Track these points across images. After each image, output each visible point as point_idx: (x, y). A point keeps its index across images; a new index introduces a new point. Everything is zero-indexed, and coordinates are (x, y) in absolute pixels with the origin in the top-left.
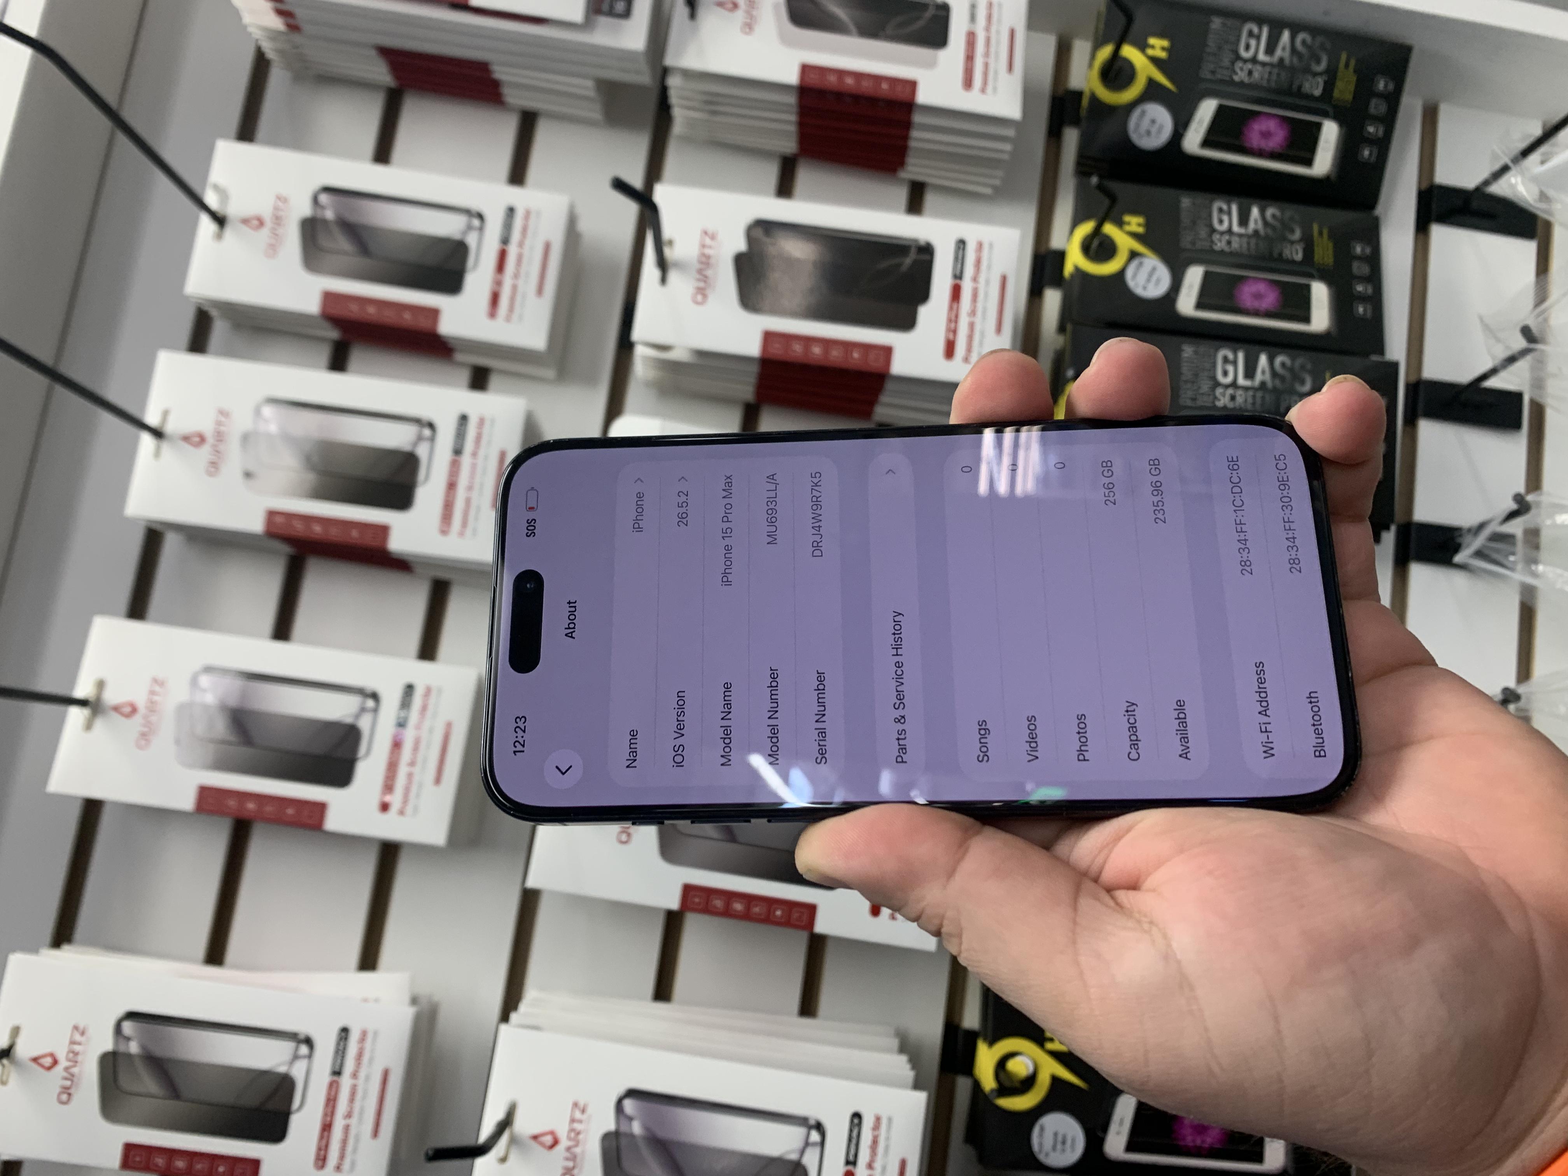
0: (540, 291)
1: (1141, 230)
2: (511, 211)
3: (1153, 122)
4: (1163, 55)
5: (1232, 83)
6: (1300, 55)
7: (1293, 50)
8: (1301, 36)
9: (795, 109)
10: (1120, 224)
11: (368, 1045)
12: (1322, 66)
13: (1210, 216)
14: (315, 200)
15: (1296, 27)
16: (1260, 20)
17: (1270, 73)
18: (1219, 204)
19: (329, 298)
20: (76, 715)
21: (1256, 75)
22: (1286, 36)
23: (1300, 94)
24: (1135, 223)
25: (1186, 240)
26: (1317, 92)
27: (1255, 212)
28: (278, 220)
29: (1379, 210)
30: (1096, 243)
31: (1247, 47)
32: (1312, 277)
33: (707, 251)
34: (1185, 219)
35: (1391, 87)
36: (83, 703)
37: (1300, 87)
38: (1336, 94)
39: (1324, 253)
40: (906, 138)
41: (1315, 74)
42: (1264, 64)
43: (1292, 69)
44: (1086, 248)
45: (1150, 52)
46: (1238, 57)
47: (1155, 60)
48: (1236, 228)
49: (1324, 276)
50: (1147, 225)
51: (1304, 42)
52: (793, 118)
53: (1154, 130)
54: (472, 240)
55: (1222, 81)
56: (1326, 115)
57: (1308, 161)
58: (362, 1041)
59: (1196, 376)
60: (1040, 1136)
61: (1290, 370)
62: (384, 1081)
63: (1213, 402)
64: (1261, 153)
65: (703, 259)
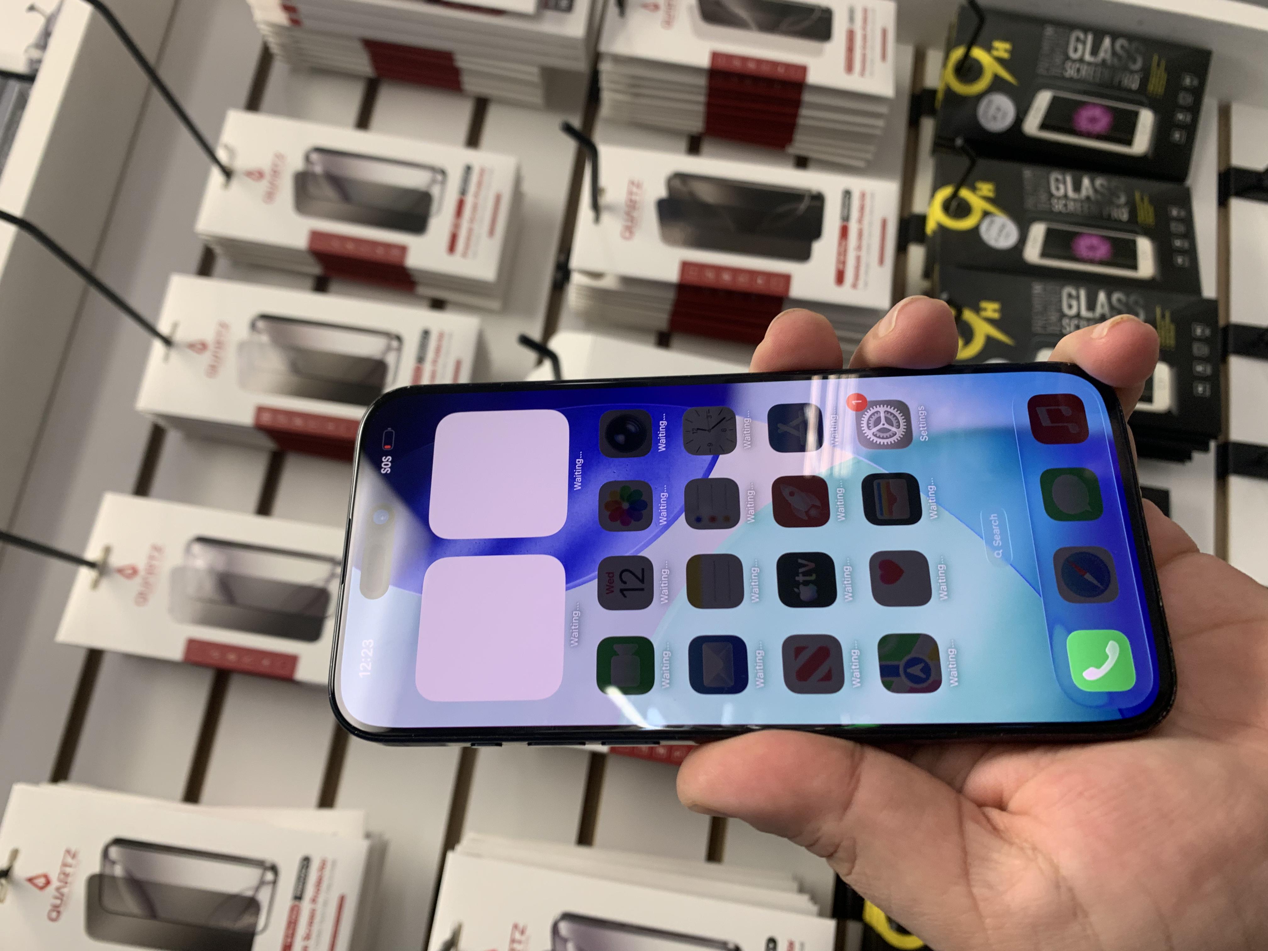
0: (492, 232)
1: (991, 195)
2: (468, 169)
3: (998, 109)
4: (1005, 55)
5: (1063, 78)
6: (1120, 58)
7: (1114, 53)
8: (1120, 42)
9: (704, 91)
10: (973, 189)
11: (326, 874)
12: (1138, 65)
13: (1048, 183)
14: (307, 158)
15: (1115, 36)
16: (1086, 29)
17: (1095, 72)
18: (1055, 175)
19: (316, 236)
20: (85, 575)
21: (1083, 73)
22: (1107, 42)
23: (1119, 87)
24: (986, 189)
25: (1030, 203)
26: (1135, 86)
27: (1086, 182)
28: (275, 173)
29: (1189, 182)
30: (954, 204)
31: (1076, 50)
32: (1137, 233)
33: (634, 197)
34: (1028, 187)
35: (1196, 82)
36: (91, 565)
37: (1120, 82)
38: (1150, 87)
39: (1146, 214)
40: (795, 116)
41: (1132, 72)
42: (1089, 64)
43: (1113, 68)
44: (947, 207)
45: (995, 53)
46: (1068, 58)
47: (1000, 60)
48: (1071, 194)
49: (1147, 232)
50: (997, 190)
51: (1122, 47)
52: (702, 98)
53: (999, 116)
54: (435, 191)
55: (1055, 78)
56: (1142, 104)
57: (1129, 142)
58: (321, 869)
59: (1045, 309)
61: (1126, 305)
62: (340, 907)
63: (1061, 330)
64: (1088, 135)
65: (630, 203)
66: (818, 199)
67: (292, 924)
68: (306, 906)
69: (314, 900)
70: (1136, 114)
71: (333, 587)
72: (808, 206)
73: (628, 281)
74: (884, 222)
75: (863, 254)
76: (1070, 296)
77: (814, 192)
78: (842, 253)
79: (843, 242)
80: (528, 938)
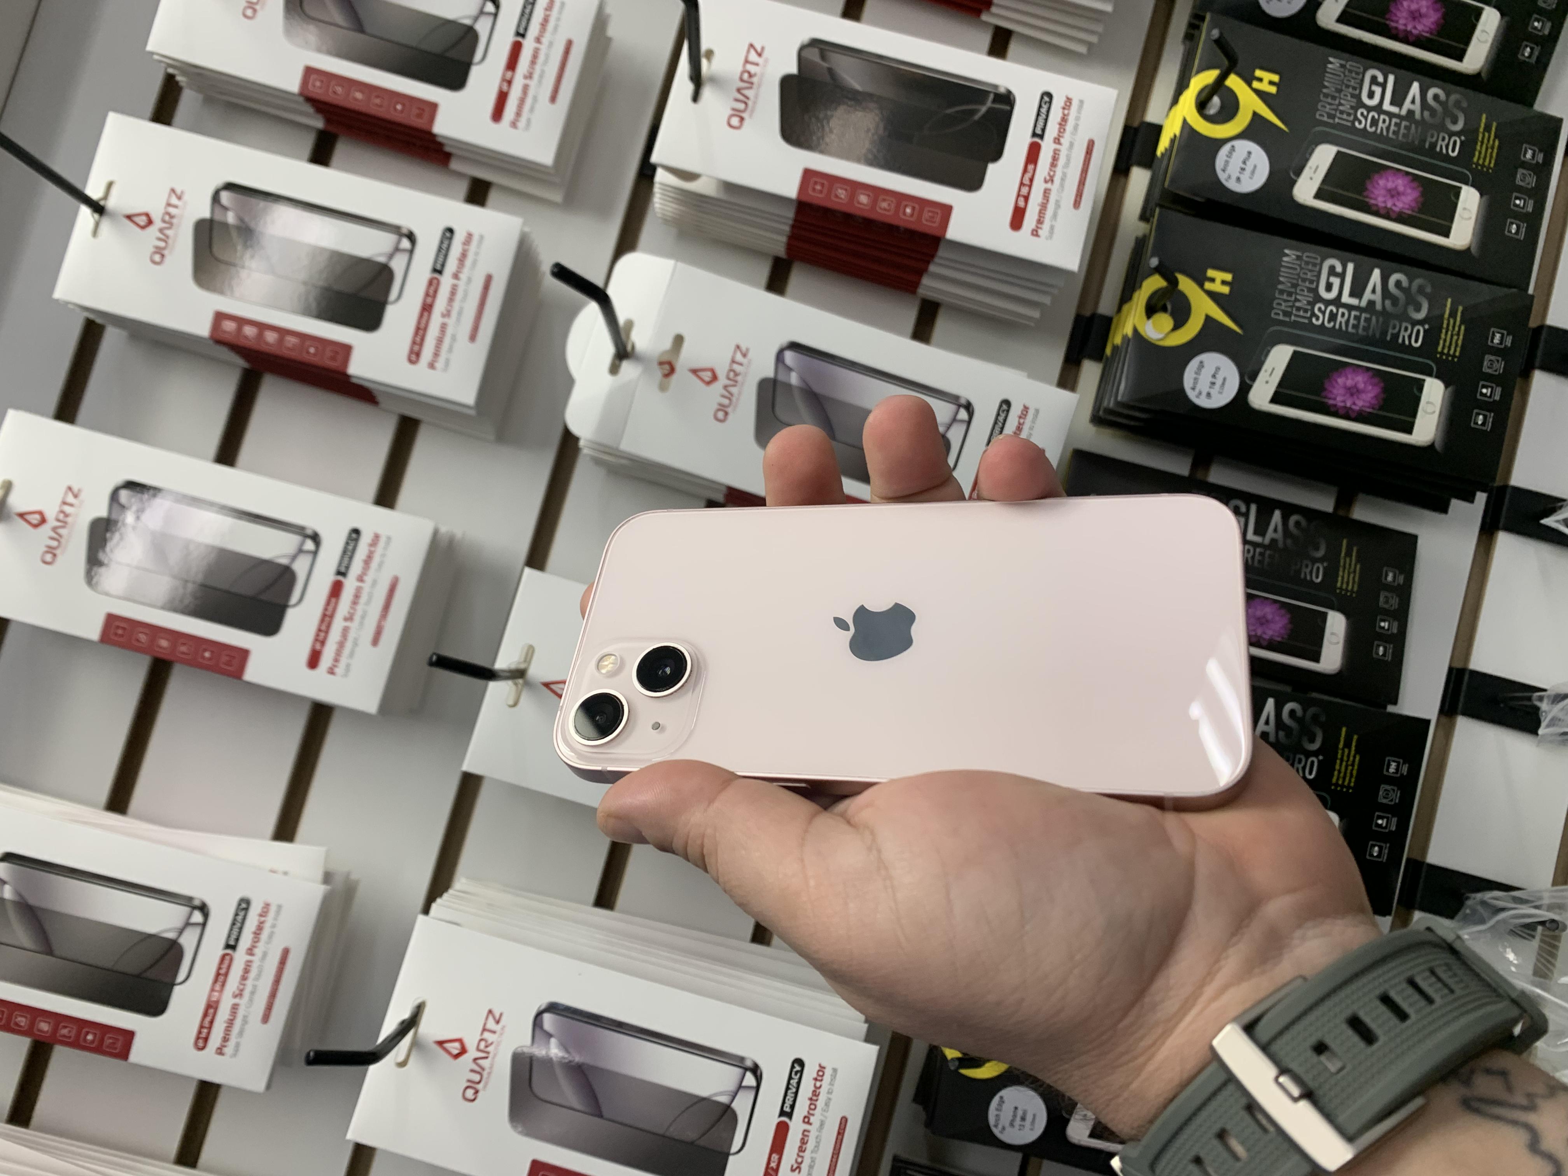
0: (555, 95)
1: (1270, 89)
11: (269, 920)
13: (1360, 85)
18: (1373, 72)
19: (313, 75)
24: (1267, 80)
25: (1324, 110)
32: (1464, 180)
33: (751, 68)
34: (1329, 84)
54: (482, 28)
58: (264, 914)
59: (1295, 286)
60: (999, 1109)
61: (1406, 291)
62: (283, 962)
63: (1310, 319)
64: (1406, 39)
65: (746, 76)
66: (1007, 100)
67: (221, 975)
68: (240, 957)
69: (250, 951)
70: (1478, 12)
71: (300, 567)
72: (990, 111)
73: (730, 187)
74: (1091, 145)
75: (1055, 187)
76: (1332, 271)
77: (1002, 90)
78: (1026, 183)
79: (1031, 167)
80: (503, 1028)
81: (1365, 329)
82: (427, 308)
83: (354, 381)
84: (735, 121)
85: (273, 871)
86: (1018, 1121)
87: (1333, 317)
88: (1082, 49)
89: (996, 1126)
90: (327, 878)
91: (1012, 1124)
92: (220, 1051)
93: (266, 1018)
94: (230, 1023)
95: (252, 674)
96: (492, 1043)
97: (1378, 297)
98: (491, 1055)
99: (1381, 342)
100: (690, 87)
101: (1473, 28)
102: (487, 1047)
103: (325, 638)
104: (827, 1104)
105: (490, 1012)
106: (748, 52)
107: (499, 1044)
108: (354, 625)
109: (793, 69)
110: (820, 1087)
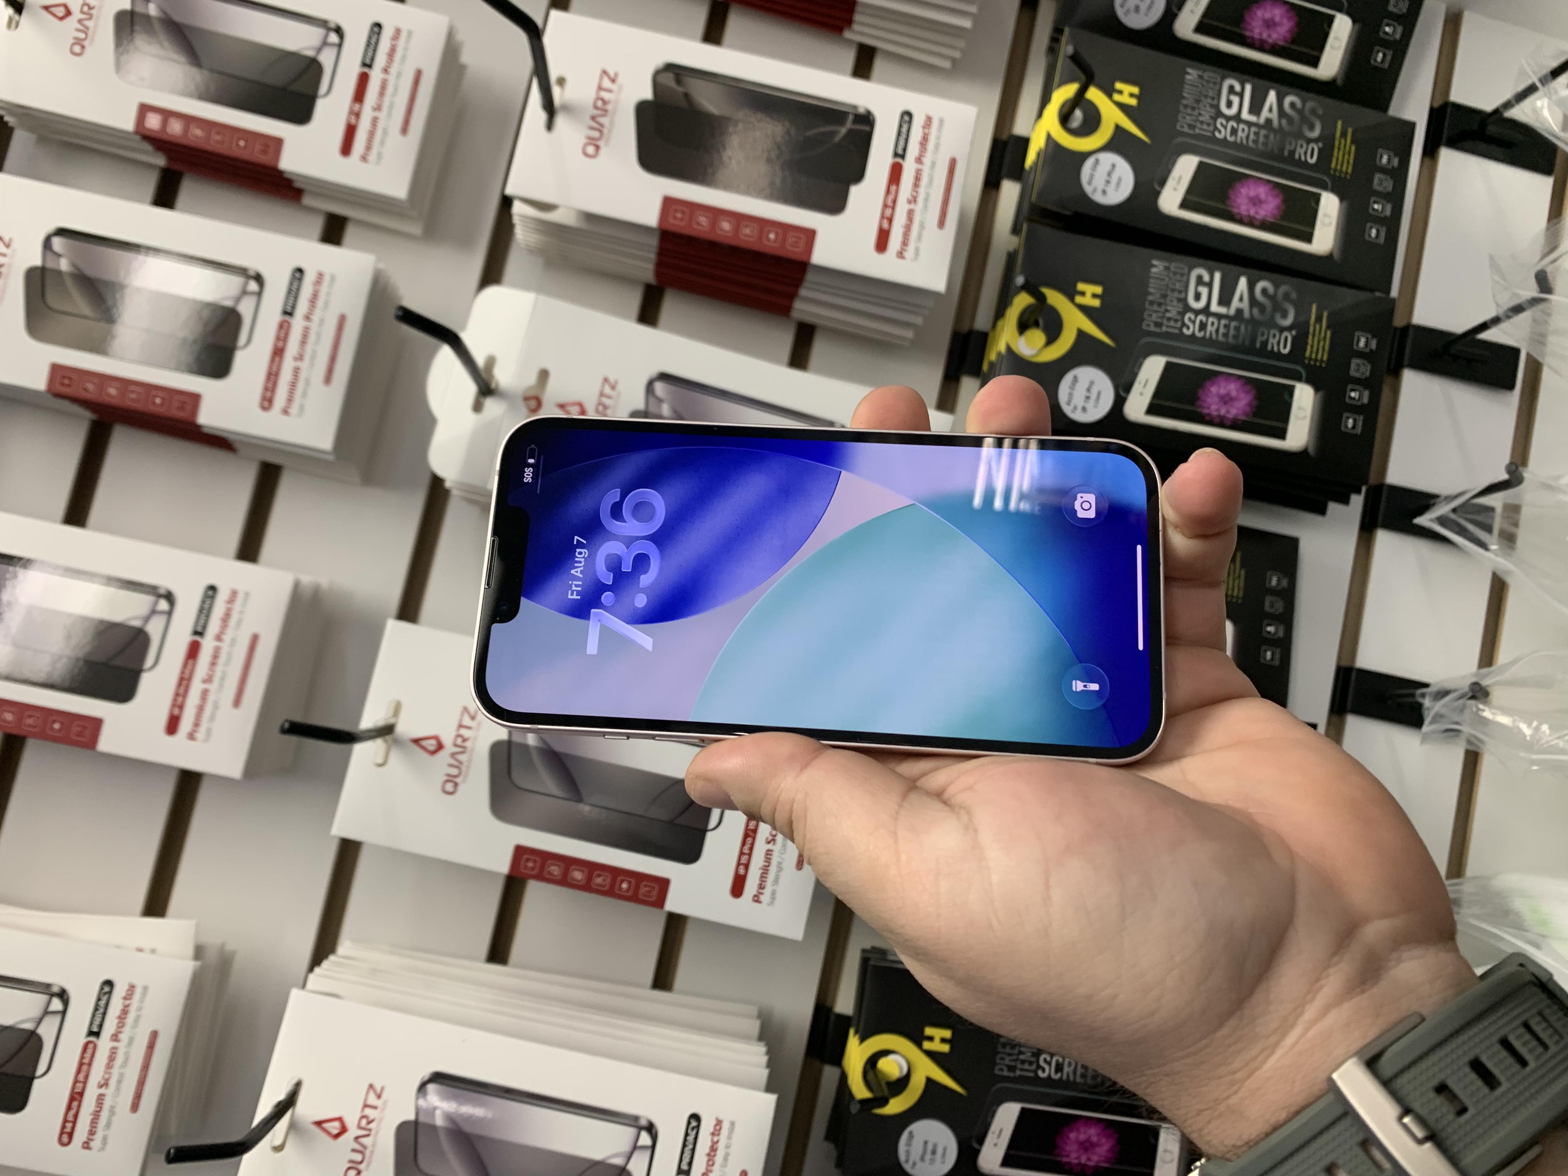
0: (402, 125)
1: (1132, 101)
2: (377, 29)
10: (1109, 90)
11: (135, 1002)
13: (1218, 94)
19: (147, 111)
24: (1127, 93)
25: (1184, 120)
27: (1272, 96)
32: (1323, 186)
33: (605, 95)
34: (1188, 95)
49: (1338, 187)
54: (327, 58)
56: (1339, 7)
57: (1314, 62)
58: (128, 997)
59: (1164, 296)
60: (909, 1144)
61: (1272, 298)
62: (151, 1046)
63: (1181, 329)
64: (1261, 46)
65: (600, 103)
66: (866, 120)
67: (84, 1065)
68: (104, 1043)
69: (115, 1037)
70: (1330, 20)
71: (154, 629)
72: (850, 131)
73: (591, 218)
74: (953, 164)
75: (918, 208)
76: (1200, 281)
77: (861, 110)
78: (889, 205)
79: (893, 188)
80: (385, 1102)
81: (1236, 337)
82: (278, 352)
83: (206, 430)
84: (591, 150)
85: (140, 950)
86: (928, 1156)
87: (1203, 326)
88: (947, 64)
89: (907, 1161)
90: (199, 952)
91: (922, 1159)
92: (86, 1146)
93: (135, 1107)
94: (96, 1115)
95: (105, 744)
96: (372, 1121)
97: (1245, 305)
98: (373, 1133)
99: (1250, 350)
100: (543, 116)
101: (1326, 36)
102: (369, 1123)
103: (183, 702)
104: (726, 1159)
105: (371, 1086)
106: (601, 78)
107: (381, 1119)
108: (213, 687)
109: (647, 94)
110: (717, 1142)
